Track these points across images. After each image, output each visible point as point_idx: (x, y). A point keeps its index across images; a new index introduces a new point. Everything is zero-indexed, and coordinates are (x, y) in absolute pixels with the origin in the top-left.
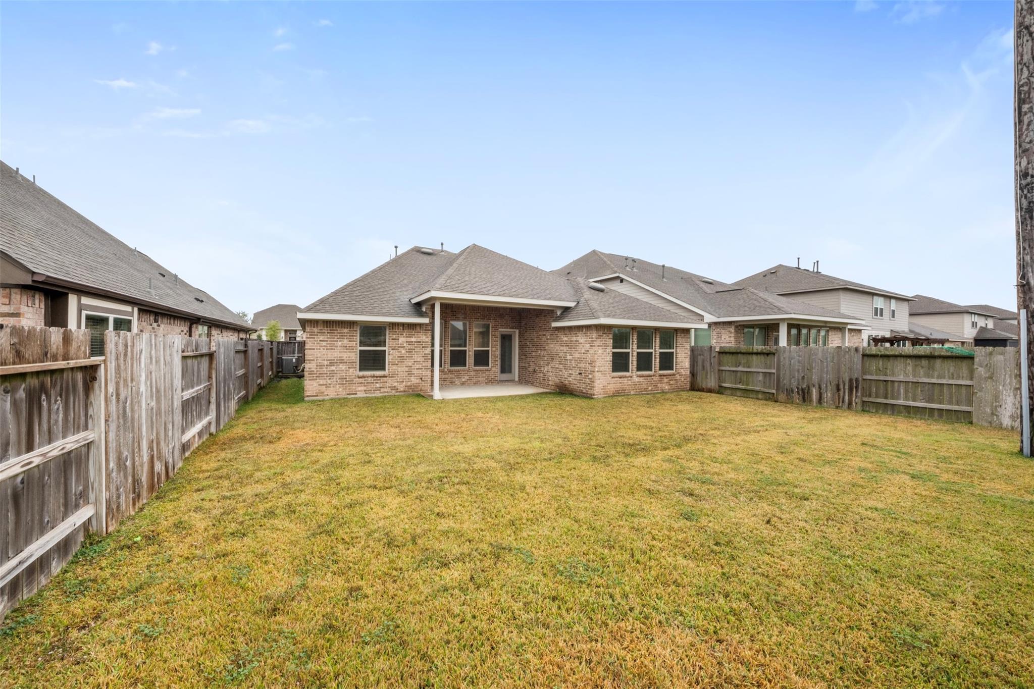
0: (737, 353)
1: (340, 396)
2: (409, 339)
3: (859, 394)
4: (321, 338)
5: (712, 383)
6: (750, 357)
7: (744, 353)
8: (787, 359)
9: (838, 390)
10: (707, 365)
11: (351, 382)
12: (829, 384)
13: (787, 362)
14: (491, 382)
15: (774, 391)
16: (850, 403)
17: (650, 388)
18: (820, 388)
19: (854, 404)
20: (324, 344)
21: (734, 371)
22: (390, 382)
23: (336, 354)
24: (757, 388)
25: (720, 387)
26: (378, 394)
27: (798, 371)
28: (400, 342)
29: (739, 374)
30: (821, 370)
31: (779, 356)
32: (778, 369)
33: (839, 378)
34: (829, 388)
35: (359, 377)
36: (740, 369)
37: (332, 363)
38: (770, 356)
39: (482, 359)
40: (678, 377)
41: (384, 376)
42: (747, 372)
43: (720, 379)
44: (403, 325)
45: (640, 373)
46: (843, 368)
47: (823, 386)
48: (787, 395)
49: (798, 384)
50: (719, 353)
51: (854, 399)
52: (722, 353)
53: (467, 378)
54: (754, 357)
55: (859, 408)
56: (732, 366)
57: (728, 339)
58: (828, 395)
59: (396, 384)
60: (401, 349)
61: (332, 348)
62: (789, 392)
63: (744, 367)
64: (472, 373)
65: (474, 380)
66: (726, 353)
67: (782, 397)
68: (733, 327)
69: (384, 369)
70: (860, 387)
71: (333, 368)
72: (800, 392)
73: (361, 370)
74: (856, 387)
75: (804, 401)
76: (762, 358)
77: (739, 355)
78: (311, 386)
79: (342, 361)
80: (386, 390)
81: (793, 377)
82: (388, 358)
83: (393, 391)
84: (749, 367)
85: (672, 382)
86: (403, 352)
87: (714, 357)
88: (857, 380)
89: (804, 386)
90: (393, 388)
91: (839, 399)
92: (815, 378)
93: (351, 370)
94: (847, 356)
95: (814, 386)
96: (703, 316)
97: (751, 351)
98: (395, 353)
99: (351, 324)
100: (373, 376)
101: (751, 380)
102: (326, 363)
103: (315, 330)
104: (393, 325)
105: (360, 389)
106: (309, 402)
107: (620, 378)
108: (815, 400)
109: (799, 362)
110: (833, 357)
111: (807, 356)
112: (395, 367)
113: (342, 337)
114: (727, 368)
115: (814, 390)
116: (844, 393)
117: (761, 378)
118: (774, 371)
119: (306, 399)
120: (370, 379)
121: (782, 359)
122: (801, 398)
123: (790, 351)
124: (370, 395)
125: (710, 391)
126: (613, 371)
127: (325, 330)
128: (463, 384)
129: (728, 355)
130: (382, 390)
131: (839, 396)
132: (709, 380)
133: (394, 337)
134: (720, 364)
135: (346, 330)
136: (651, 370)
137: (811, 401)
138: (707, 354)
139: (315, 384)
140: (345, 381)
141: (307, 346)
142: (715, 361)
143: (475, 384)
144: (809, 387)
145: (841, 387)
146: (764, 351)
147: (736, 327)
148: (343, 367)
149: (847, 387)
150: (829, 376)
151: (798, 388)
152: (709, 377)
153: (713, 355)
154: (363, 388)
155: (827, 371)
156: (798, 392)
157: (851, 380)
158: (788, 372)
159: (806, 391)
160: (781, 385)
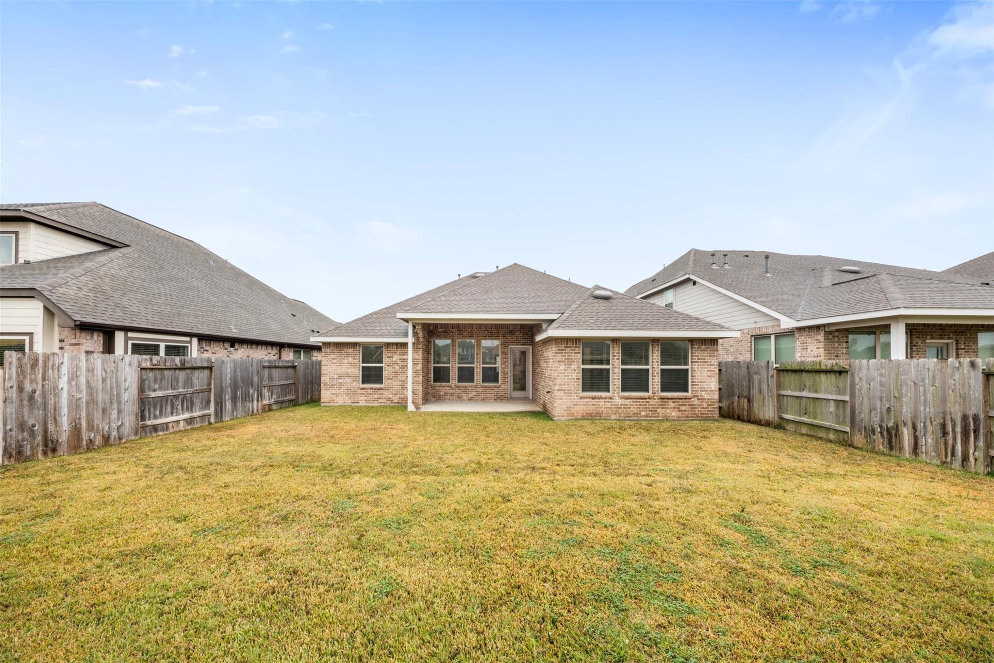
0: (801, 371)
1: (346, 404)
2: (402, 357)
3: (981, 443)
4: (333, 357)
5: (769, 412)
6: (817, 376)
7: (809, 371)
8: (864, 380)
9: (945, 433)
10: (765, 387)
11: (355, 393)
12: (928, 423)
13: (865, 386)
14: (501, 398)
15: (848, 429)
16: (965, 459)
17: (643, 413)
18: (914, 428)
19: (972, 460)
20: (335, 361)
21: (797, 397)
22: (386, 394)
23: (344, 369)
24: (827, 424)
25: (781, 418)
26: (375, 404)
27: (881, 399)
28: (394, 359)
29: (804, 401)
30: (916, 398)
31: (853, 375)
32: (852, 395)
33: (944, 413)
34: (930, 429)
35: (361, 389)
36: (805, 394)
37: (340, 377)
38: (843, 375)
39: (491, 376)
40: (695, 401)
41: (381, 389)
42: (814, 398)
43: (780, 408)
44: (397, 344)
45: (626, 394)
46: (951, 397)
47: (920, 426)
48: (866, 437)
49: (882, 420)
50: (779, 370)
51: (971, 451)
52: (783, 371)
53: (475, 393)
54: (823, 377)
55: (981, 468)
56: (795, 390)
57: (816, 351)
58: (928, 441)
59: (391, 396)
60: (395, 366)
61: (340, 364)
62: (869, 432)
63: (810, 391)
64: (480, 390)
65: (482, 396)
66: (787, 371)
67: (859, 439)
68: (822, 334)
69: (382, 383)
70: (982, 431)
71: (341, 381)
72: (885, 433)
73: (363, 383)
74: (975, 431)
75: (891, 448)
76: (832, 377)
77: (804, 374)
78: (326, 395)
79: (348, 376)
80: (382, 401)
81: (875, 409)
82: (385, 373)
83: (389, 402)
84: (816, 392)
85: (683, 408)
86: (397, 368)
87: (772, 376)
88: (976, 418)
89: (891, 424)
90: (389, 399)
91: (946, 449)
92: (906, 412)
93: (355, 383)
94: (957, 376)
95: (905, 424)
96: (779, 320)
97: (818, 367)
98: (390, 369)
99: (354, 345)
100: (372, 389)
101: (819, 411)
102: (336, 377)
103: (328, 350)
104: (388, 345)
105: (361, 398)
106: (324, 407)
107: (593, 398)
108: (907, 448)
109: (881, 385)
110: (934, 378)
111: (893, 375)
112: (390, 381)
113: (348, 355)
114: (789, 393)
115: (905, 431)
116: (955, 439)
117: (832, 408)
118: (847, 398)
119: (322, 404)
120: (369, 391)
121: (857, 379)
122: (886, 442)
123: (868, 369)
124: (370, 405)
125: (768, 424)
126: (583, 390)
127: (336, 350)
128: (470, 399)
129: (790, 374)
130: (379, 400)
131: (946, 443)
132: (766, 408)
133: (389, 355)
134: (779, 386)
135: (350, 350)
136: (647, 391)
137: (901, 449)
138: (764, 372)
139: (328, 393)
140: (350, 392)
141: (323, 363)
142: (773, 382)
143: (483, 400)
144: (897, 426)
145: (949, 428)
146: (836, 368)
147: (829, 334)
148: (348, 380)
149: (958, 429)
150: (930, 410)
151: (881, 427)
152: (766, 404)
153: (771, 373)
154: (364, 398)
155: (925, 401)
156: (881, 433)
157: (965, 418)
158: (866, 401)
159: (893, 432)
160: (858, 419)
